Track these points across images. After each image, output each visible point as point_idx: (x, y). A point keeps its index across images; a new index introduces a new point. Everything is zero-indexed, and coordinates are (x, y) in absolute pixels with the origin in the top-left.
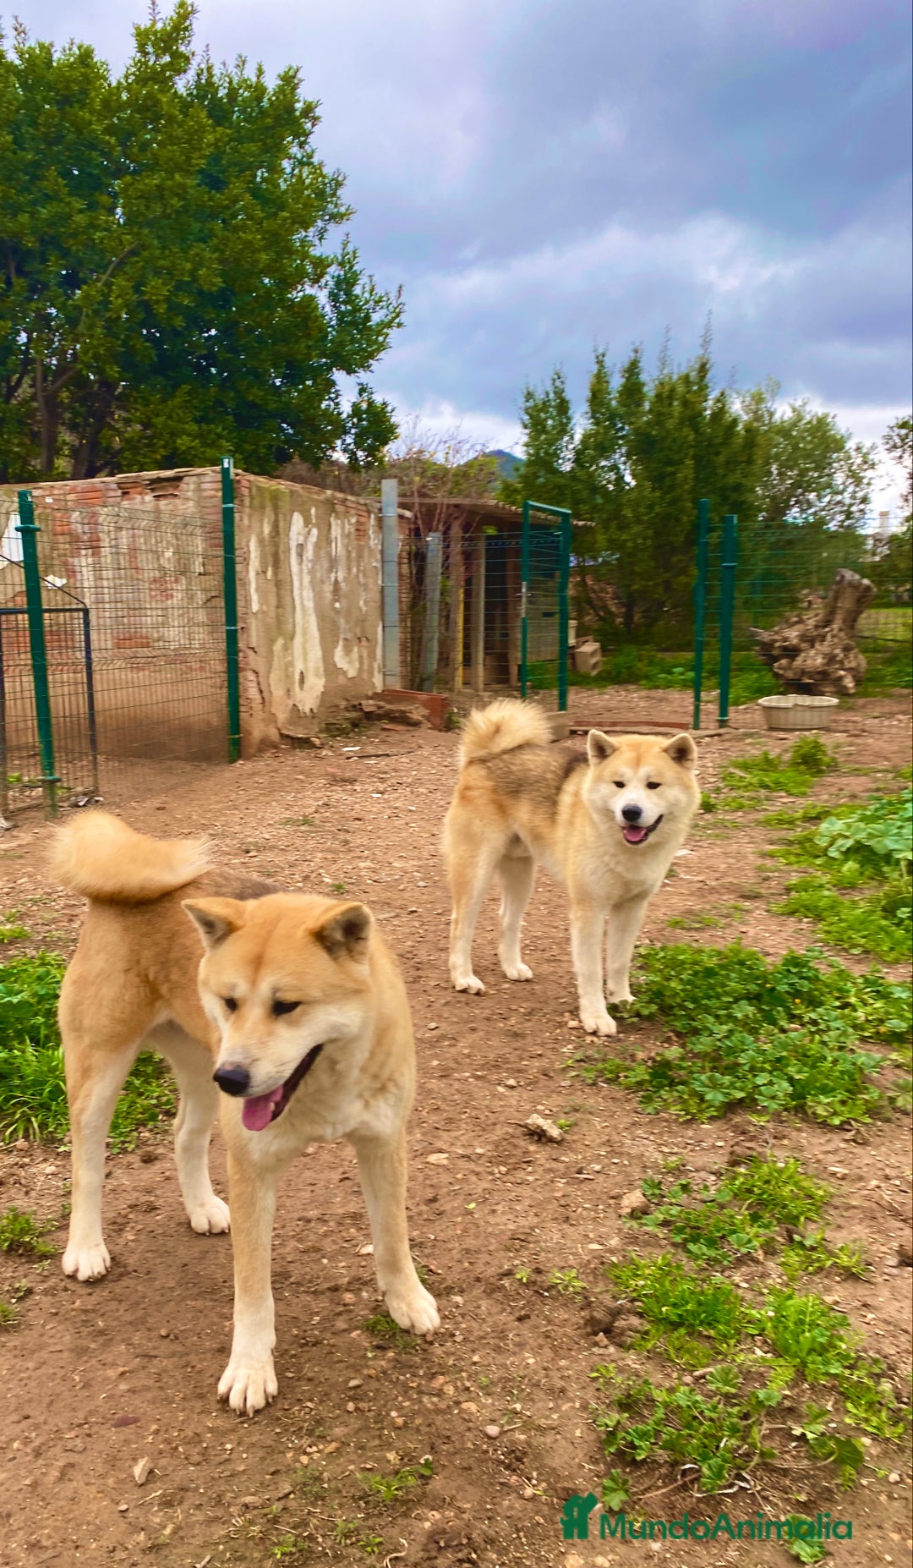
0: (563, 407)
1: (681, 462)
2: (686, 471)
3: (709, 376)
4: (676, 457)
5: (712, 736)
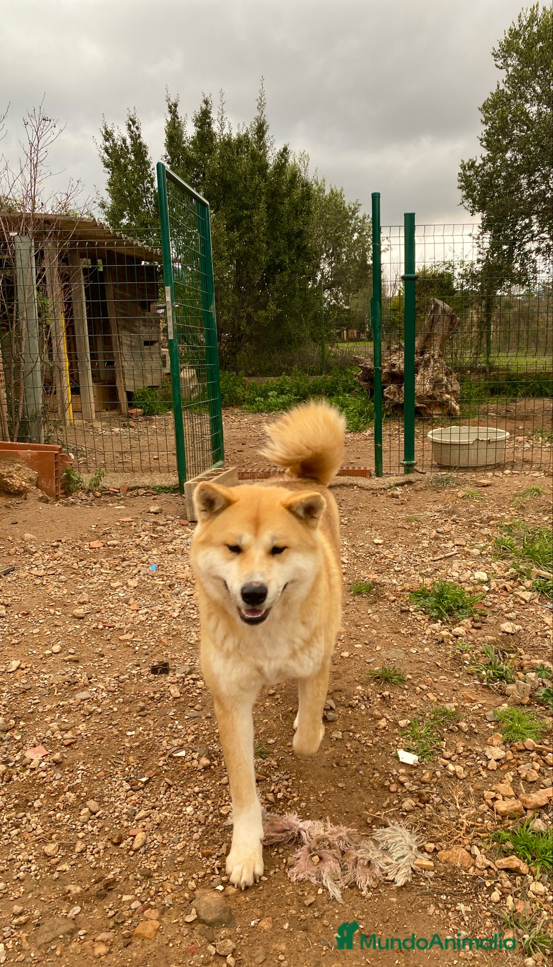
0: (140, 152)
3: (266, 137)
5: (402, 485)
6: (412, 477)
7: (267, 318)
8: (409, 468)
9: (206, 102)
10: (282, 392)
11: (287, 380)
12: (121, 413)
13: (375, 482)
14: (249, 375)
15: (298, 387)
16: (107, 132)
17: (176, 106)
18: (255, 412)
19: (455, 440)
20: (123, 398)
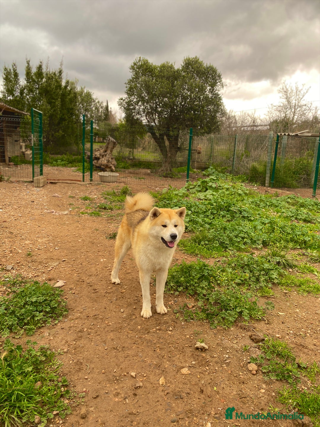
0: (16, 75)
1: (57, 99)
2: (58, 103)
3: (62, 75)
4: (56, 98)
5: (89, 184)
6: (91, 182)
7: (59, 136)
8: (91, 180)
9: (41, 62)
10: (62, 160)
11: (65, 157)
12: (6, 164)
13: (82, 183)
14: (51, 154)
15: (69, 159)
16: (5, 68)
17: (29, 61)
18: (53, 166)
19: (105, 175)
20: (7, 159)
